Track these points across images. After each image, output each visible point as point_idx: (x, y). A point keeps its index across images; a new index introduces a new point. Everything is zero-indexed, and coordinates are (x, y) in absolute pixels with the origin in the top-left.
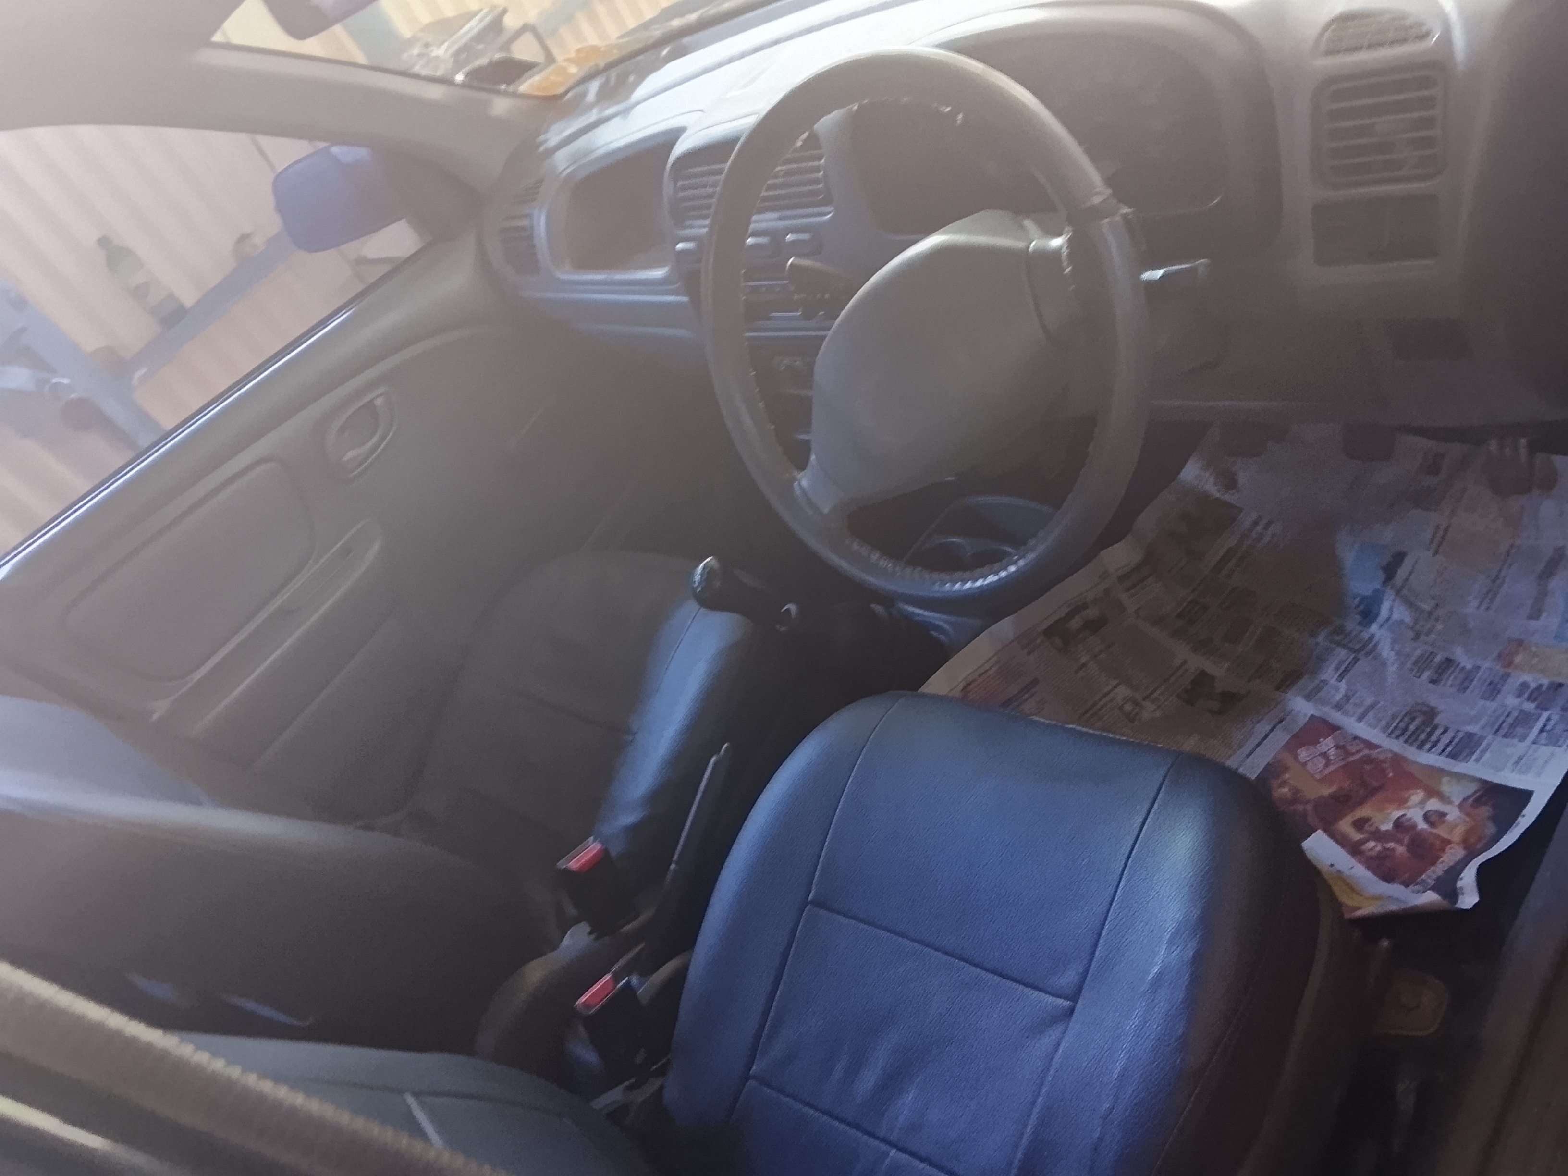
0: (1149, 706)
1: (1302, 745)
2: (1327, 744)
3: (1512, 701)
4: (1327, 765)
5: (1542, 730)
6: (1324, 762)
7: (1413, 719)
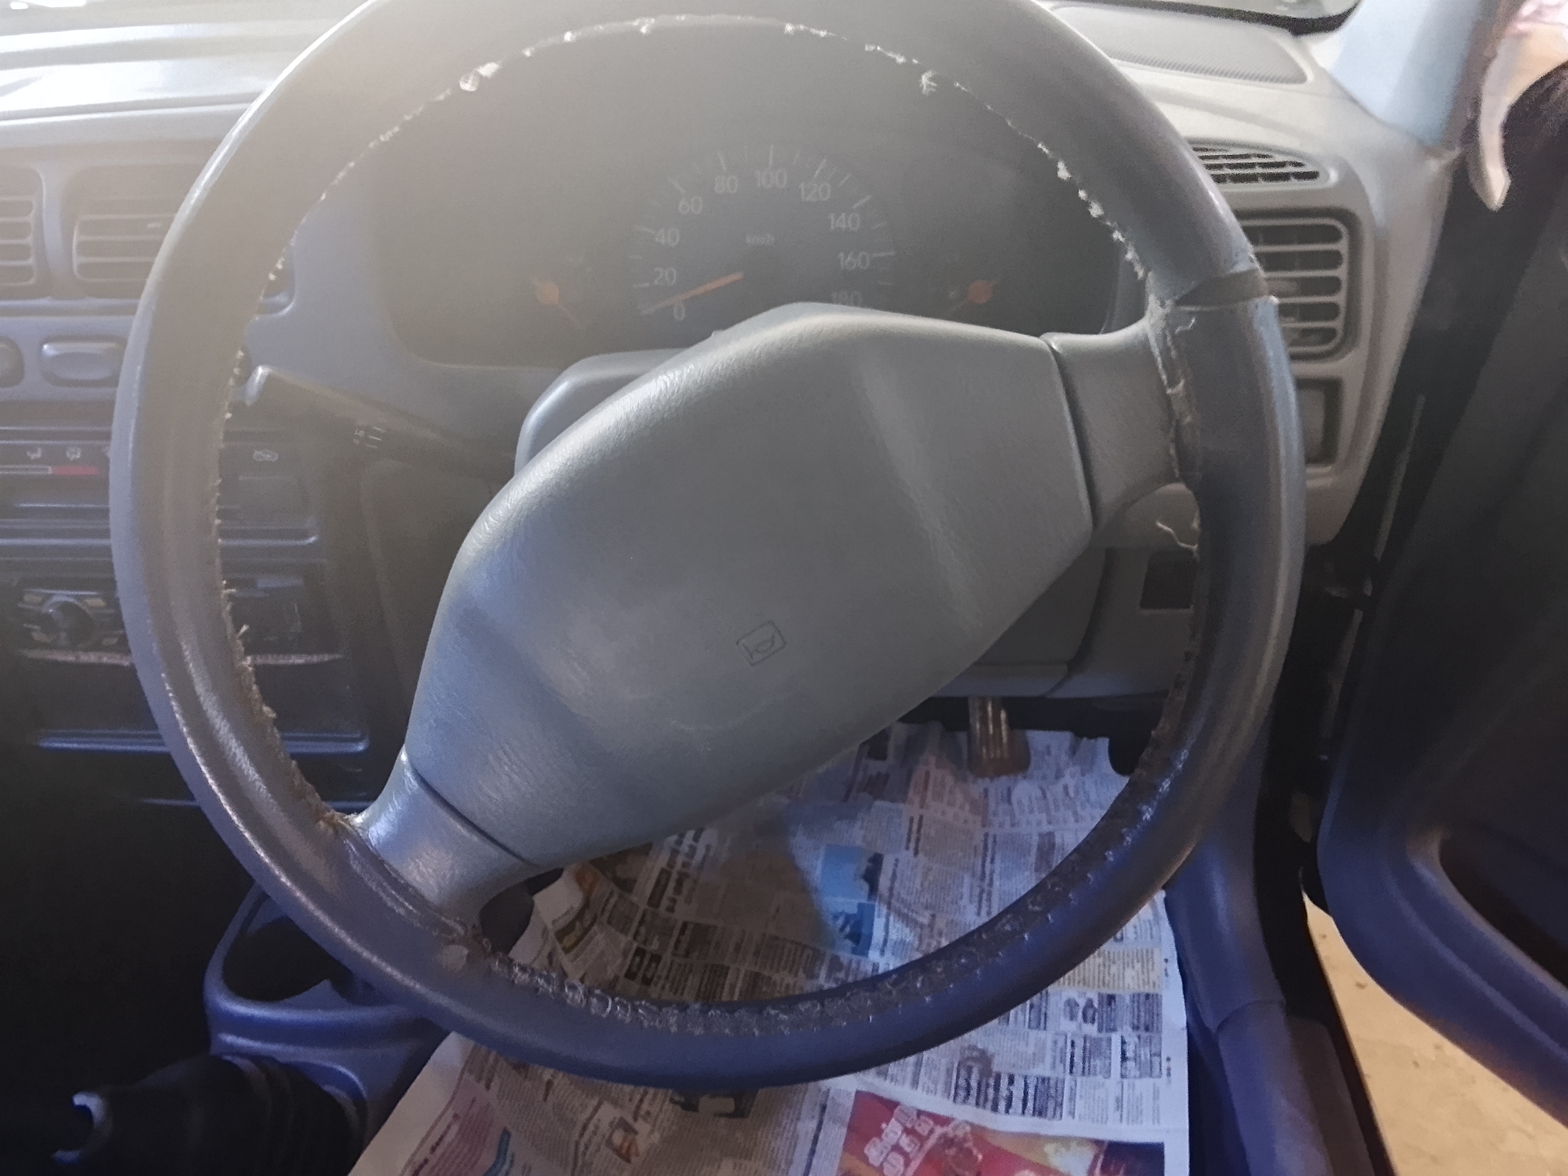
0: (642, 1127)
1: (866, 1139)
2: (893, 1130)
3: (1069, 1027)
4: (907, 1164)
5: (1124, 1058)
6: (901, 1160)
7: (969, 1071)
